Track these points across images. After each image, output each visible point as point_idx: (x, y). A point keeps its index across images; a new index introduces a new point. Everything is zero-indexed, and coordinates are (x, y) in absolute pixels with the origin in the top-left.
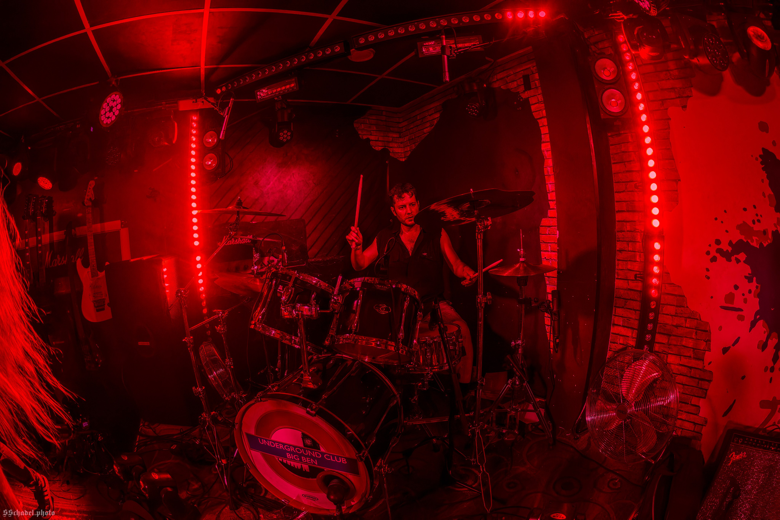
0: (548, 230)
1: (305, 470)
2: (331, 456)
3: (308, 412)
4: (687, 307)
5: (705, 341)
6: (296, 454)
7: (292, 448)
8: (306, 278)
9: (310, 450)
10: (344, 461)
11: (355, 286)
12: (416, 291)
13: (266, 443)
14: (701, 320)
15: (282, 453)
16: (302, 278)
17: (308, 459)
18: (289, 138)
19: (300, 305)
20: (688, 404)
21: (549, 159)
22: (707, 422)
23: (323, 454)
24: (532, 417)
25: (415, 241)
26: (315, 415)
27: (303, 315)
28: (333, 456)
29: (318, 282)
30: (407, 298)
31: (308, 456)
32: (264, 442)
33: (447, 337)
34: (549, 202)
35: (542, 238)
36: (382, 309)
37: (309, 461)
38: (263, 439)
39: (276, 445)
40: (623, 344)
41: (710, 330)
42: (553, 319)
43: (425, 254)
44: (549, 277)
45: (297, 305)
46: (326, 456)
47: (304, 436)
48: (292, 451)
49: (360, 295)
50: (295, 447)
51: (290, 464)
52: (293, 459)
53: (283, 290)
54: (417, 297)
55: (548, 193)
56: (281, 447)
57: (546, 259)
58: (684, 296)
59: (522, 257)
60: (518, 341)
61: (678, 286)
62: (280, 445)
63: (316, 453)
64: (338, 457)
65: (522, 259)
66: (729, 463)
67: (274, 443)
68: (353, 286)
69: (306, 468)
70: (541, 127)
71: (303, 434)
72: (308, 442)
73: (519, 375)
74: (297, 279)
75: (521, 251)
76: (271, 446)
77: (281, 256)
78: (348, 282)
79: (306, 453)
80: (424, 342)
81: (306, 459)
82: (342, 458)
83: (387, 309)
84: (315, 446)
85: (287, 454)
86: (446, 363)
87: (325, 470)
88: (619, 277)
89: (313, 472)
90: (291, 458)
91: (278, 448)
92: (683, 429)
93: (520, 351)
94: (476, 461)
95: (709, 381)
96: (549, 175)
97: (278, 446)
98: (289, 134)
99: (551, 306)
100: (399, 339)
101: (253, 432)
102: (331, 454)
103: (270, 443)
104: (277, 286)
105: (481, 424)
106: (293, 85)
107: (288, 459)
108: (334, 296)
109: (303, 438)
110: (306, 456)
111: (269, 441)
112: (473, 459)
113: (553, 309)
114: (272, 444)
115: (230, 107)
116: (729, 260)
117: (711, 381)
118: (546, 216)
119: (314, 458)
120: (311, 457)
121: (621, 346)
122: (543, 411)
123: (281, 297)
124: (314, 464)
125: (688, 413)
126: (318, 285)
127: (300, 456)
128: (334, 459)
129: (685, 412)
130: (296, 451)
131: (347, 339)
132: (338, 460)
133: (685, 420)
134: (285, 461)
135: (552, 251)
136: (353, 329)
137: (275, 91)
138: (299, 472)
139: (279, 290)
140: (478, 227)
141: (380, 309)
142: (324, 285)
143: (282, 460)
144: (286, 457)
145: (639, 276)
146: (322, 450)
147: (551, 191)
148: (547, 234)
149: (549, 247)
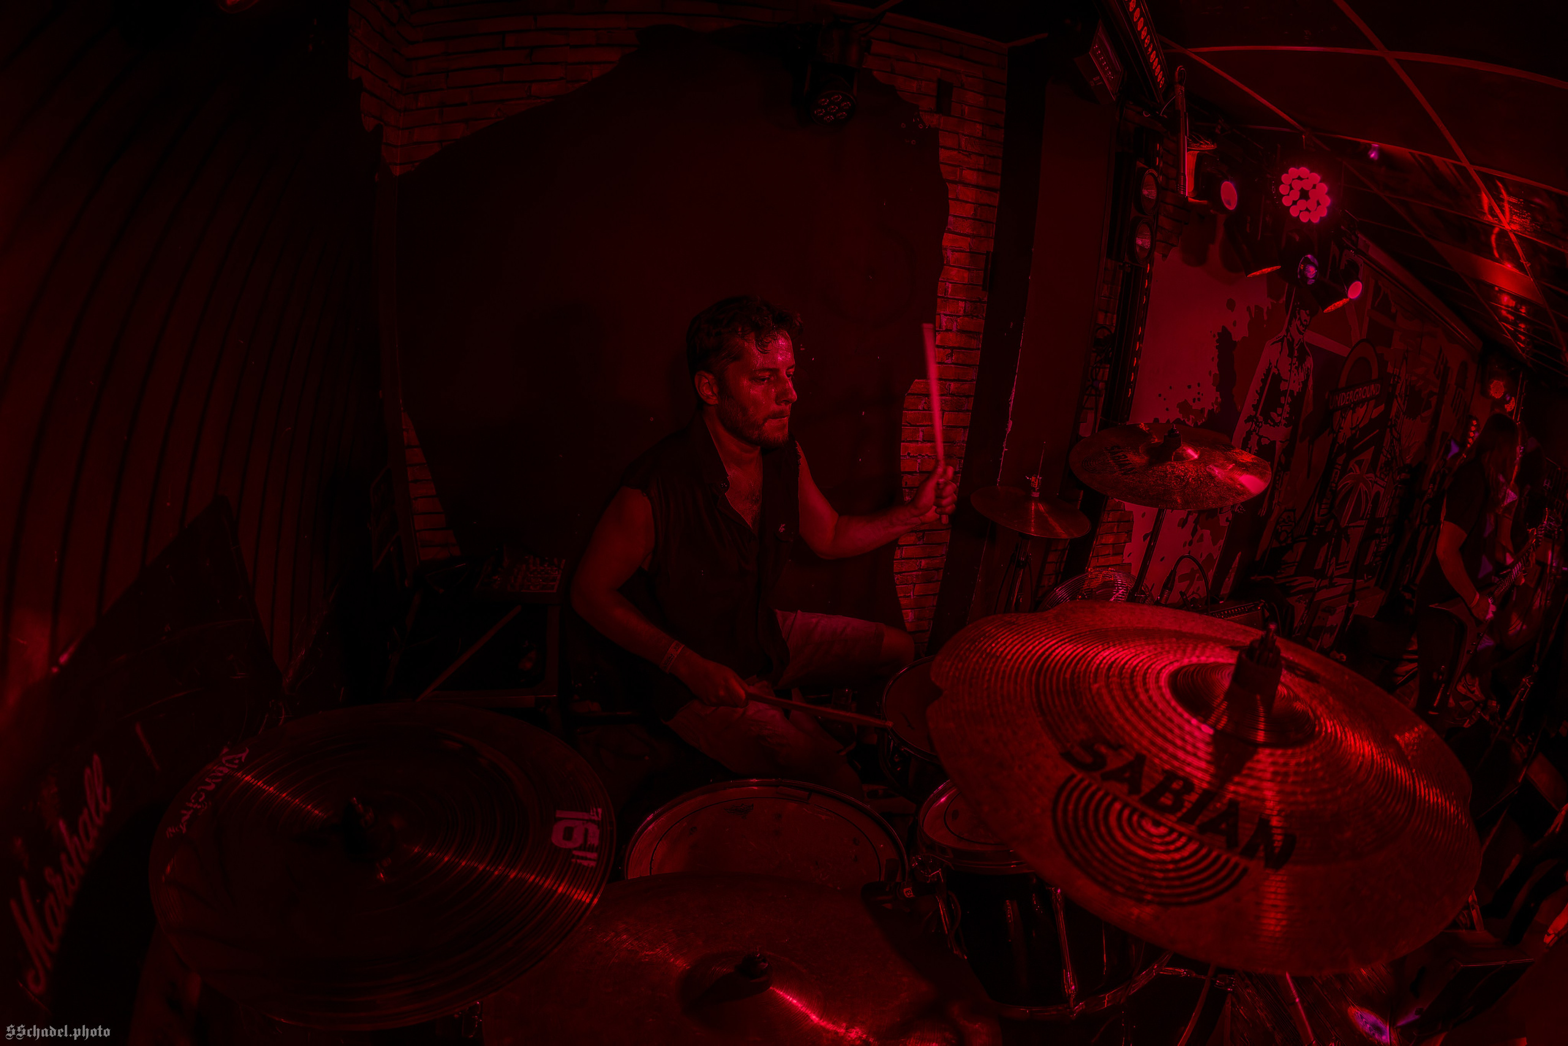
0: (924, 401)
57: (911, 457)
135: (924, 441)
147: (944, 329)
148: (919, 410)
149: (921, 434)
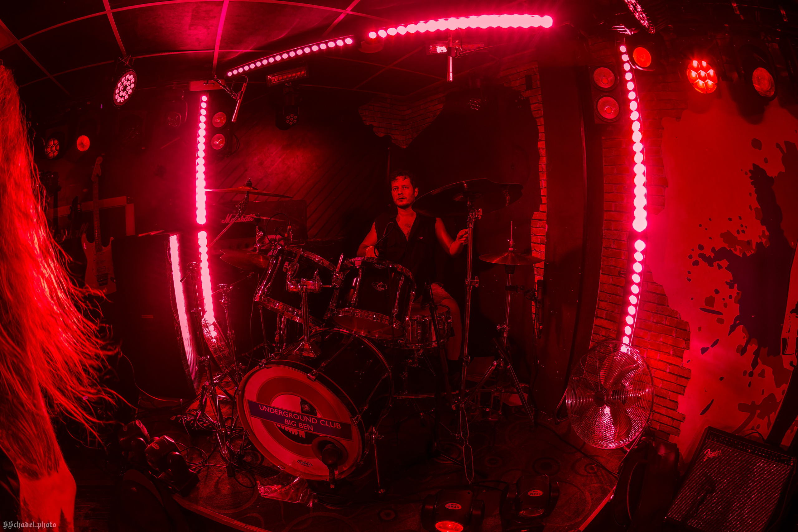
0: (539, 223)
1: (301, 436)
2: (326, 421)
3: (309, 378)
4: (668, 306)
5: (685, 340)
6: (294, 420)
7: (290, 414)
8: (310, 256)
9: (307, 416)
10: (338, 426)
11: (355, 265)
12: (410, 272)
13: (266, 409)
14: (680, 319)
15: (281, 419)
16: (307, 256)
17: (305, 425)
18: (295, 121)
19: (305, 280)
20: (667, 398)
21: (544, 156)
22: (685, 419)
23: (319, 419)
24: (515, 400)
25: (412, 225)
26: (315, 380)
27: (307, 289)
28: (329, 422)
29: (321, 260)
30: (402, 278)
31: (304, 422)
32: (264, 408)
33: (437, 317)
34: (542, 197)
35: (533, 230)
36: (379, 286)
37: (305, 427)
38: (264, 405)
39: (275, 411)
40: (605, 336)
41: (689, 330)
42: (538, 307)
43: (421, 238)
44: (537, 268)
45: (302, 280)
46: (322, 422)
47: (303, 402)
48: (290, 417)
49: (360, 273)
50: (293, 413)
51: (288, 430)
52: (290, 425)
53: (289, 266)
54: (411, 277)
55: (542, 188)
56: (280, 413)
57: (536, 251)
58: (665, 295)
59: (511, 247)
60: (503, 325)
61: (660, 285)
62: (279, 412)
63: (312, 418)
64: (333, 423)
65: (510, 249)
66: (704, 459)
67: (273, 409)
68: (354, 264)
69: (302, 434)
70: (539, 125)
71: (302, 400)
72: (306, 408)
73: (503, 357)
74: (302, 256)
75: (510, 241)
76: (271, 412)
77: (287, 234)
78: (349, 260)
79: (303, 419)
80: (415, 320)
81: (303, 425)
82: (337, 424)
83: (383, 286)
84: (312, 412)
85: (285, 420)
86: (435, 341)
87: (320, 436)
88: (604, 273)
89: (309, 438)
90: (288, 424)
91: (277, 414)
92: (661, 423)
93: (505, 335)
94: (460, 435)
95: (688, 379)
96: (543, 172)
97: (277, 413)
98: (295, 117)
99: (536, 294)
100: (393, 314)
101: (254, 399)
102: (326, 419)
103: (270, 410)
104: (283, 262)
105: (465, 400)
106: (303, 72)
107: (285, 425)
108: (336, 273)
109: (302, 404)
110: (303, 422)
111: (269, 407)
112: (457, 434)
113: (538, 298)
114: (272, 411)
115: (243, 92)
116: (711, 265)
117: (689, 379)
118: (538, 210)
119: (311, 424)
120: (308, 423)
121: (603, 338)
122: (526, 396)
123: (287, 272)
124: (310, 430)
125: (667, 407)
126: (321, 263)
127: (298, 422)
128: (329, 424)
129: (664, 406)
130: (293, 417)
131: (347, 311)
132: (333, 425)
133: (664, 415)
134: (283, 427)
135: (541, 244)
136: (352, 303)
137: (286, 77)
138: (296, 438)
139: (285, 265)
140: (470, 217)
141: (377, 286)
142: (327, 263)
143: (281, 426)
144: (284, 423)
145: (623, 272)
146: (319, 415)
147: (544, 187)
148: (538, 228)
149: (539, 239)
